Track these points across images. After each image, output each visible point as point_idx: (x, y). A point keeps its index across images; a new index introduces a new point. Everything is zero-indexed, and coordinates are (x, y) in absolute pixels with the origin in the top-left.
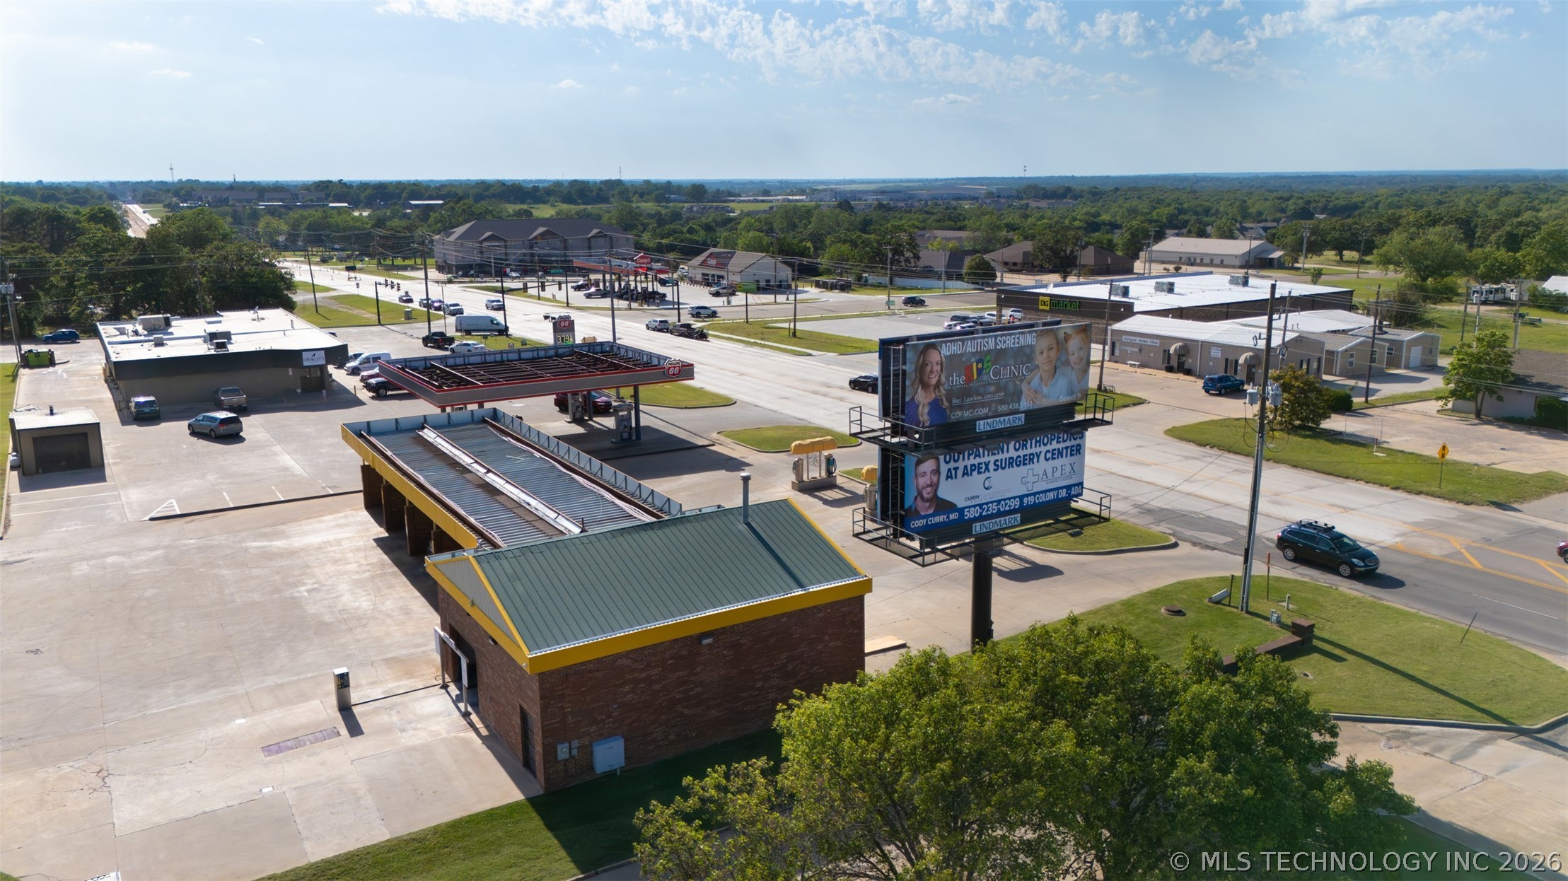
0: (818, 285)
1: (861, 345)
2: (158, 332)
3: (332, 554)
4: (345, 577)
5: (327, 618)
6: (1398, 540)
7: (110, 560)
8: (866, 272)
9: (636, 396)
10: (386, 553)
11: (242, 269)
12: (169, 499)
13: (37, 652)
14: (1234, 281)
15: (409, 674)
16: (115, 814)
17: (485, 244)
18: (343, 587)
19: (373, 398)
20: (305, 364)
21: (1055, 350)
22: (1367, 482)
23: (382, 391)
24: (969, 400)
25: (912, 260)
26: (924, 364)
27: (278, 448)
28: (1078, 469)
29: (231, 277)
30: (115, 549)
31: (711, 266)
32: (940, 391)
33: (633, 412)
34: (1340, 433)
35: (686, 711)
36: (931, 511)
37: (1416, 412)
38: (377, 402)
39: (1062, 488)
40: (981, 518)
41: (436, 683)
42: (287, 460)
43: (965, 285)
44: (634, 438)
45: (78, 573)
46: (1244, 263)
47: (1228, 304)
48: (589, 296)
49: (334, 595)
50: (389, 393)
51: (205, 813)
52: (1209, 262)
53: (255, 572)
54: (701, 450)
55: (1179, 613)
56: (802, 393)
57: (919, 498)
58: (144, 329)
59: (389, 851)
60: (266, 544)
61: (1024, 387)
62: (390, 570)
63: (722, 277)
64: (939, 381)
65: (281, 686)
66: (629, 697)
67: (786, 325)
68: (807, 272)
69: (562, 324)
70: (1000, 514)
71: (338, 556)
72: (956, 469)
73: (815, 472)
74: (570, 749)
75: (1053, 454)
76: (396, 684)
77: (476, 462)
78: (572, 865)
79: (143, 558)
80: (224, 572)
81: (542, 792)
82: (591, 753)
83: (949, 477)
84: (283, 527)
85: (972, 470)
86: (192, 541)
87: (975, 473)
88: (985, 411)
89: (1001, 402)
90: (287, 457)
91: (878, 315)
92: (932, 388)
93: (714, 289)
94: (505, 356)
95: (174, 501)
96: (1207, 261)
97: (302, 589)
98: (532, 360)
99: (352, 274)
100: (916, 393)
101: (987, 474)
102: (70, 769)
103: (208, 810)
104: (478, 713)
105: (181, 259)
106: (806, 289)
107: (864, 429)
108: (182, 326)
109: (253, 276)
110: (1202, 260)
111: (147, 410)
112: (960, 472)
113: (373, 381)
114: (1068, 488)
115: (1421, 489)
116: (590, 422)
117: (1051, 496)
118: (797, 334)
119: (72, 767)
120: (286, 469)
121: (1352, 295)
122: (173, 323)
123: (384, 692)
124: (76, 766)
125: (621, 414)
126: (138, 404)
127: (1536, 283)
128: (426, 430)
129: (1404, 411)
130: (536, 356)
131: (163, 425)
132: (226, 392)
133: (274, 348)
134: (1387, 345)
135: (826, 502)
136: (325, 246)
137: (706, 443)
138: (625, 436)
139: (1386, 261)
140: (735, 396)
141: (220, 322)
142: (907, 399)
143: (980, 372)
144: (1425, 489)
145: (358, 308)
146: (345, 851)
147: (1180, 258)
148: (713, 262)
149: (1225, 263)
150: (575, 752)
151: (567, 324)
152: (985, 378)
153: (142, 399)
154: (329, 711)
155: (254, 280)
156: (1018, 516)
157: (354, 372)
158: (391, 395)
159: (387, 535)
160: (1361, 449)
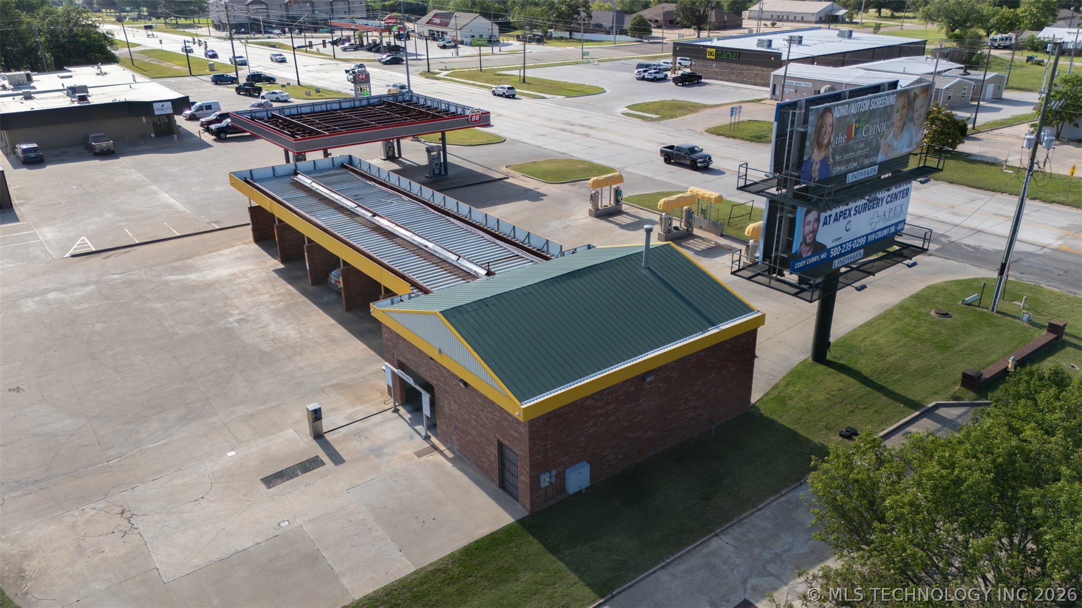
0: (518, 38)
1: (580, 89)
2: (23, 88)
3: (243, 286)
4: (264, 307)
5: (264, 347)
6: (1060, 242)
7: (51, 296)
8: (551, 28)
9: (443, 139)
10: (290, 283)
11: (71, 30)
12: (79, 237)
13: (18, 390)
14: (841, 35)
15: (360, 400)
16: (155, 558)
17: (251, 7)
18: (266, 317)
19: (215, 140)
20: (157, 113)
21: (906, 108)
22: (1010, 194)
23: (223, 135)
24: (847, 156)
25: (586, 19)
26: (821, 127)
27: (154, 187)
28: (903, 209)
29: (64, 37)
30: (51, 285)
31: (436, 24)
32: (829, 150)
33: (441, 152)
34: (969, 155)
35: (631, 436)
36: (809, 254)
37: (1010, 136)
38: (220, 144)
39: (892, 225)
40: (841, 255)
41: (387, 407)
42: (167, 198)
43: (629, 38)
44: (443, 173)
45: (27, 310)
46: (818, 19)
47: (845, 53)
48: (345, 49)
49: (261, 325)
50: (228, 136)
51: (238, 552)
52: (800, 19)
53: (185, 304)
54: (500, 182)
55: (946, 315)
56: (554, 130)
57: (803, 244)
58: (10, 84)
59: (422, 584)
60: (182, 277)
61: (882, 142)
62: (300, 300)
63: (446, 33)
64: (829, 141)
65: (251, 416)
66: (592, 430)
67: (516, 73)
68: (506, 28)
69: (361, 77)
70: (853, 250)
71: (250, 287)
72: (830, 216)
73: (606, 201)
74: (550, 477)
75: (892, 198)
76: (353, 410)
77: (359, 206)
78: (587, 590)
79: (80, 293)
80: (156, 305)
81: (527, 514)
82: (564, 479)
83: (825, 223)
84: (190, 261)
85: (840, 216)
86: (116, 276)
87: (842, 218)
88: (855, 164)
89: (867, 156)
90: (166, 195)
91: (577, 63)
92: (824, 147)
93: (442, 43)
94: (329, 106)
95: (85, 238)
96: (791, 18)
97: (231, 319)
98: (354, 109)
99: (150, 32)
100: (813, 152)
101: (849, 219)
102: (93, 511)
103: (240, 549)
104: (436, 436)
105: (21, 23)
106: (510, 42)
107: (748, 183)
108: (43, 81)
109: (81, 36)
110: (788, 17)
111: (32, 155)
112: (832, 218)
113: (213, 127)
114: (896, 224)
115: (1053, 199)
116: (400, 159)
117: (885, 232)
118: (526, 80)
119: (94, 508)
120: (170, 206)
121: (925, 44)
122: (34, 78)
123: (346, 418)
124: (98, 507)
125: (432, 154)
126: (24, 151)
127: (1034, 33)
128: (299, 176)
129: (1001, 135)
130: (353, 105)
131: (49, 167)
132: (97, 139)
133: (128, 100)
134: (973, 83)
135: (622, 226)
136: (115, 8)
137: (501, 176)
138: (437, 171)
139: (929, 18)
140: (504, 135)
141: (71, 77)
142: (805, 158)
143: (857, 129)
144: (1056, 199)
145: (166, 61)
146: (382, 585)
147: (772, 16)
148: (437, 21)
149: (804, 19)
150: (553, 480)
151: (364, 76)
152: (859, 136)
153: (24, 147)
154: (305, 440)
155: (83, 39)
156: (862, 251)
157: (192, 118)
158: (229, 138)
159: (282, 266)
160: (993, 167)
